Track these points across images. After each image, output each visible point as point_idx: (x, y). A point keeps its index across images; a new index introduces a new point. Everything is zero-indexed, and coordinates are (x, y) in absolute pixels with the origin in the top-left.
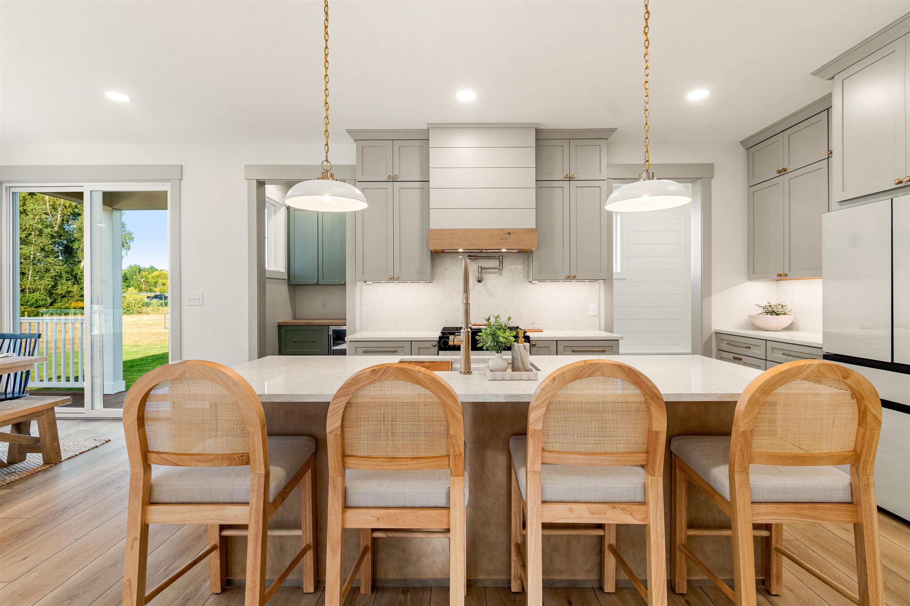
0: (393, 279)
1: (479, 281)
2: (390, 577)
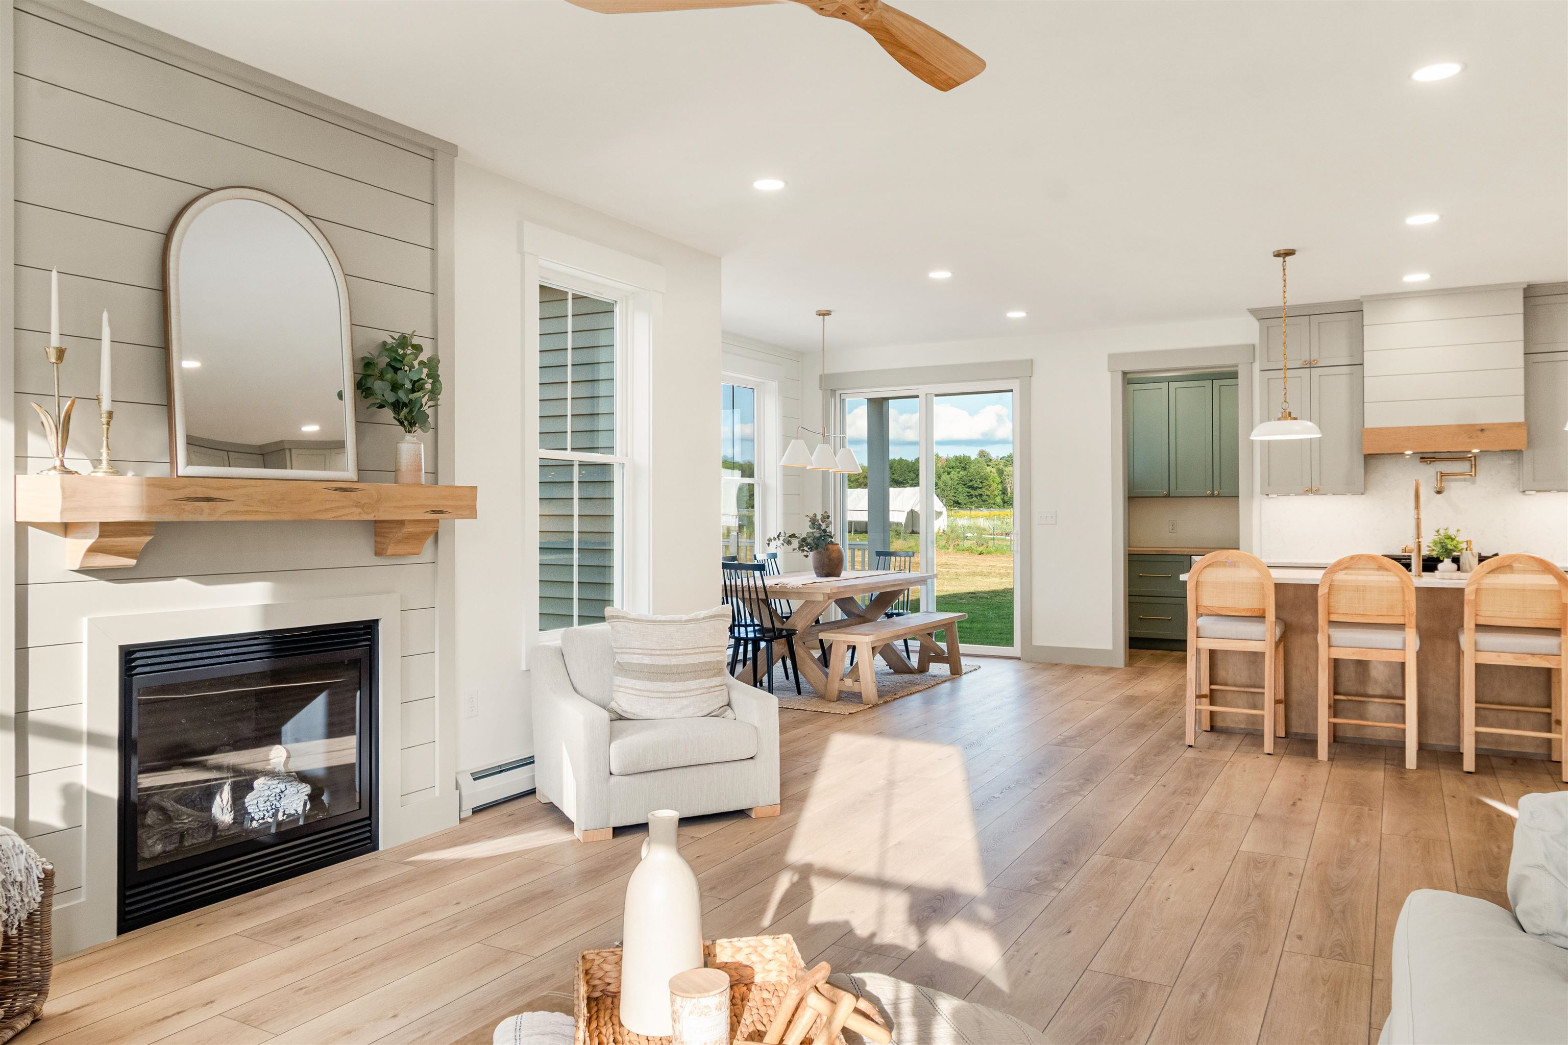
0: (1309, 491)
1: (1439, 492)
2: (1348, 735)
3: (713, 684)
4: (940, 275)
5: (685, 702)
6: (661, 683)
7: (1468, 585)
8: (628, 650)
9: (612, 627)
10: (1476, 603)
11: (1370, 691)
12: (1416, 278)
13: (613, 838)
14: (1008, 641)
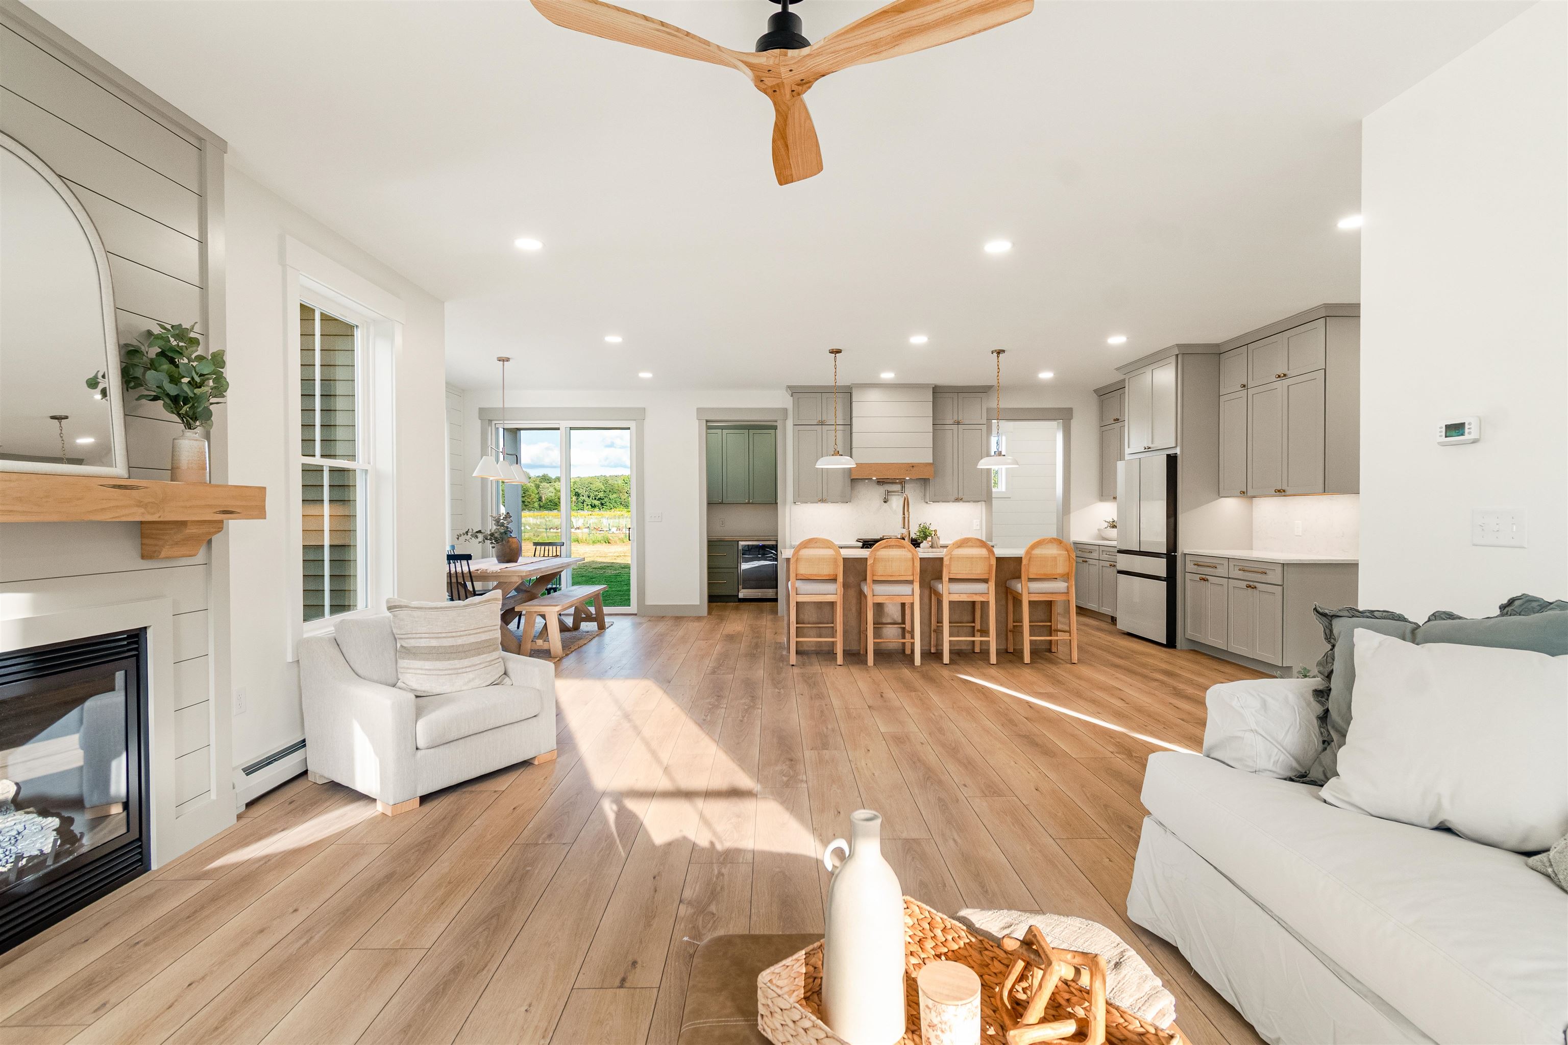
0: (822, 501)
1: (885, 502)
3: (493, 658)
4: (614, 339)
5: (471, 676)
6: (449, 662)
7: (946, 556)
8: (414, 636)
9: (394, 616)
10: (949, 565)
11: (884, 621)
12: (888, 376)
13: (420, 806)
14: (626, 602)
